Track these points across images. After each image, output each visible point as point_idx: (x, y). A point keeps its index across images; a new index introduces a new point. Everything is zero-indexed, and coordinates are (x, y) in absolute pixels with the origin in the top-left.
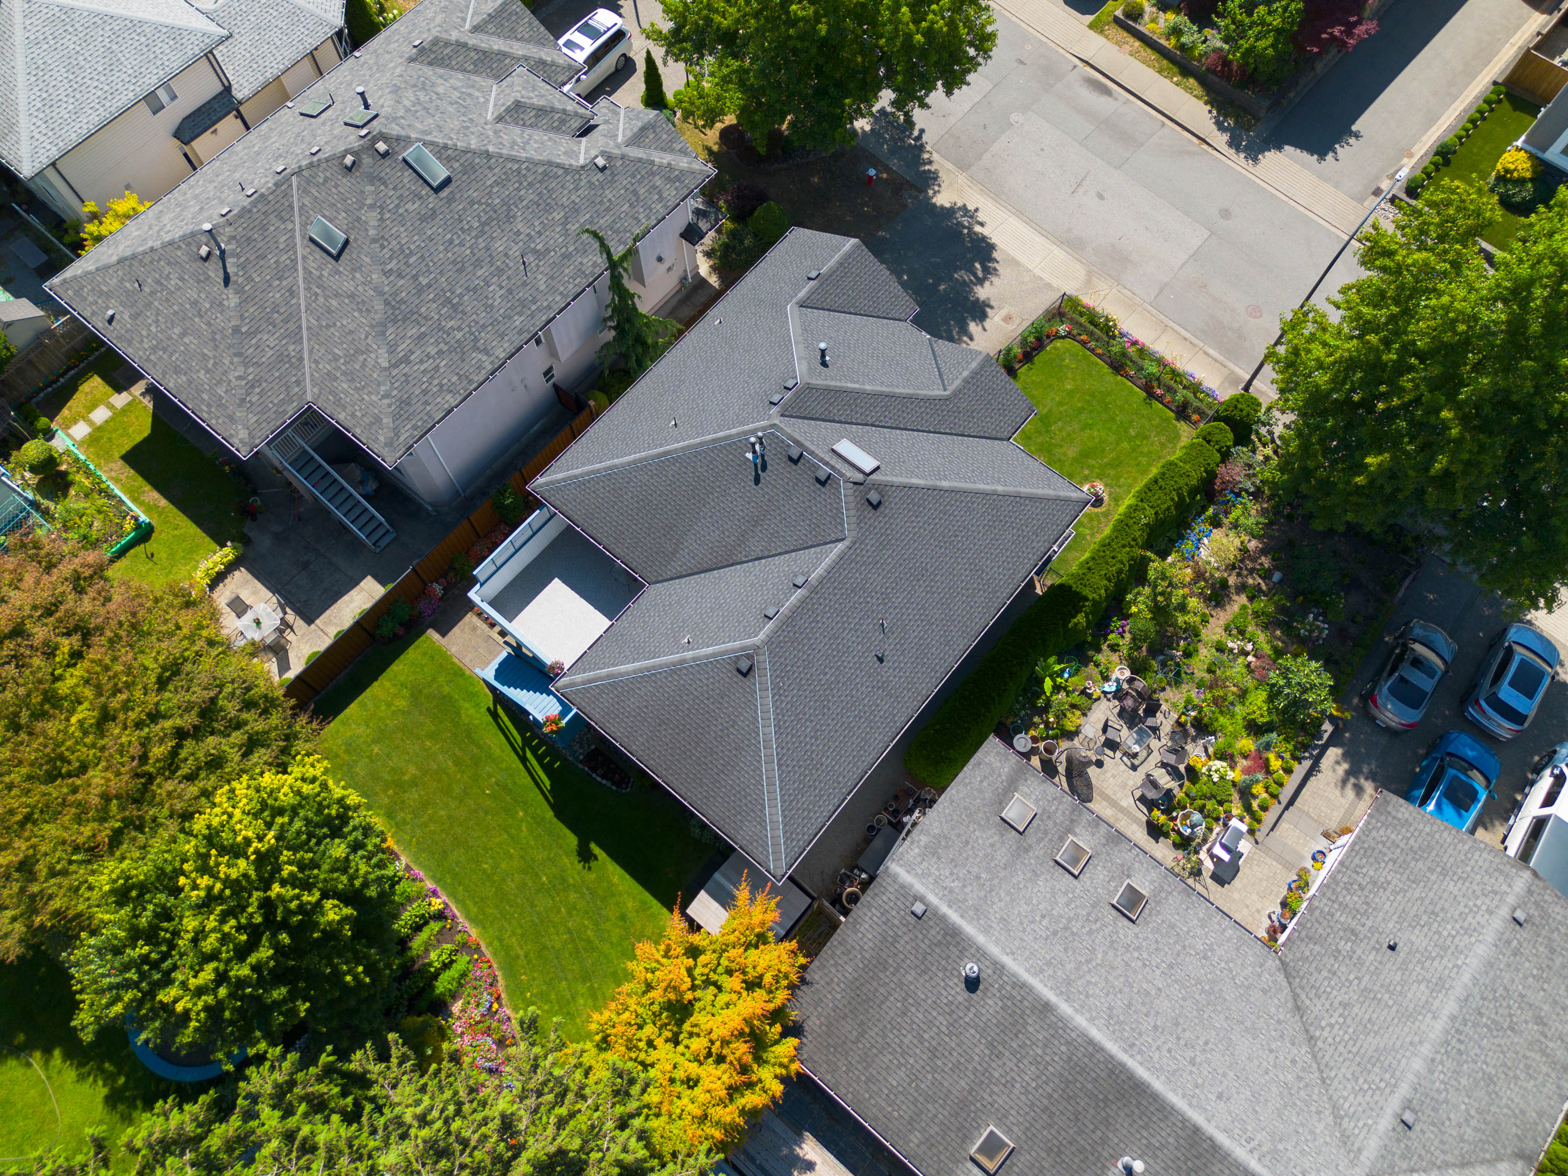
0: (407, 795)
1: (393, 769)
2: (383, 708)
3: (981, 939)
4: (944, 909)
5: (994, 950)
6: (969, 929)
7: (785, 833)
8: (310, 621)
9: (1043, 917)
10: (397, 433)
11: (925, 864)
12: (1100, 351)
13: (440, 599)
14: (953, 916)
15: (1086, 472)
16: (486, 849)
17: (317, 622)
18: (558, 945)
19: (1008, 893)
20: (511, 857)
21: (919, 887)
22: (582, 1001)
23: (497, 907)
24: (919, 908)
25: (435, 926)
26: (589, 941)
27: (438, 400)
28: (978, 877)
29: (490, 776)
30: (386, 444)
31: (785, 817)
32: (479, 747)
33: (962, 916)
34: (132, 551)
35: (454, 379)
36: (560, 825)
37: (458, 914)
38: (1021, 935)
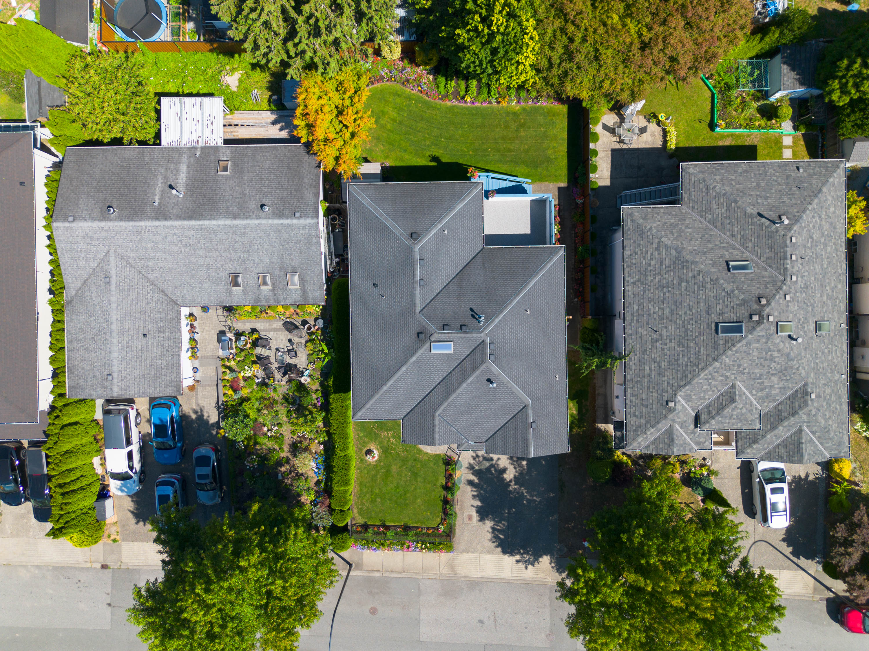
0: (516, 125)
1: (530, 128)
2: (555, 145)
3: (270, 221)
4: (289, 221)
5: (264, 221)
6: (277, 221)
7: (358, 199)
8: (613, 151)
9: (258, 249)
10: (633, 221)
11: (307, 232)
12: (419, 530)
13: (575, 199)
14: (284, 221)
15: (382, 464)
16: (472, 132)
17: (610, 152)
18: (418, 124)
19: (274, 247)
20: (461, 137)
21: (302, 221)
22: (395, 115)
23: (450, 118)
24: (297, 215)
25: (462, 93)
26: (410, 134)
27: (631, 248)
28: (288, 243)
29: (493, 155)
30: (632, 213)
31: (363, 204)
32: (508, 161)
33: (282, 224)
34: (710, 116)
35: (634, 261)
36: (454, 161)
37: (460, 104)
38: (260, 235)
